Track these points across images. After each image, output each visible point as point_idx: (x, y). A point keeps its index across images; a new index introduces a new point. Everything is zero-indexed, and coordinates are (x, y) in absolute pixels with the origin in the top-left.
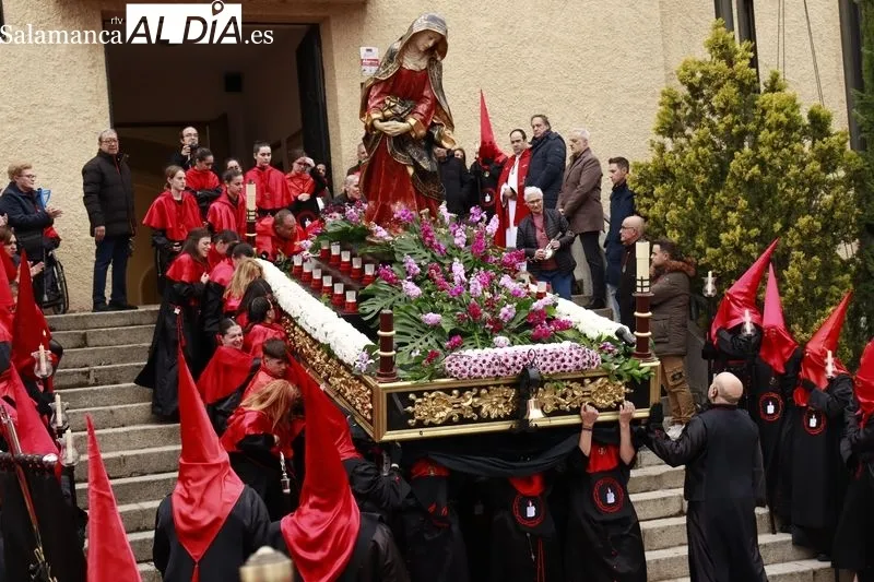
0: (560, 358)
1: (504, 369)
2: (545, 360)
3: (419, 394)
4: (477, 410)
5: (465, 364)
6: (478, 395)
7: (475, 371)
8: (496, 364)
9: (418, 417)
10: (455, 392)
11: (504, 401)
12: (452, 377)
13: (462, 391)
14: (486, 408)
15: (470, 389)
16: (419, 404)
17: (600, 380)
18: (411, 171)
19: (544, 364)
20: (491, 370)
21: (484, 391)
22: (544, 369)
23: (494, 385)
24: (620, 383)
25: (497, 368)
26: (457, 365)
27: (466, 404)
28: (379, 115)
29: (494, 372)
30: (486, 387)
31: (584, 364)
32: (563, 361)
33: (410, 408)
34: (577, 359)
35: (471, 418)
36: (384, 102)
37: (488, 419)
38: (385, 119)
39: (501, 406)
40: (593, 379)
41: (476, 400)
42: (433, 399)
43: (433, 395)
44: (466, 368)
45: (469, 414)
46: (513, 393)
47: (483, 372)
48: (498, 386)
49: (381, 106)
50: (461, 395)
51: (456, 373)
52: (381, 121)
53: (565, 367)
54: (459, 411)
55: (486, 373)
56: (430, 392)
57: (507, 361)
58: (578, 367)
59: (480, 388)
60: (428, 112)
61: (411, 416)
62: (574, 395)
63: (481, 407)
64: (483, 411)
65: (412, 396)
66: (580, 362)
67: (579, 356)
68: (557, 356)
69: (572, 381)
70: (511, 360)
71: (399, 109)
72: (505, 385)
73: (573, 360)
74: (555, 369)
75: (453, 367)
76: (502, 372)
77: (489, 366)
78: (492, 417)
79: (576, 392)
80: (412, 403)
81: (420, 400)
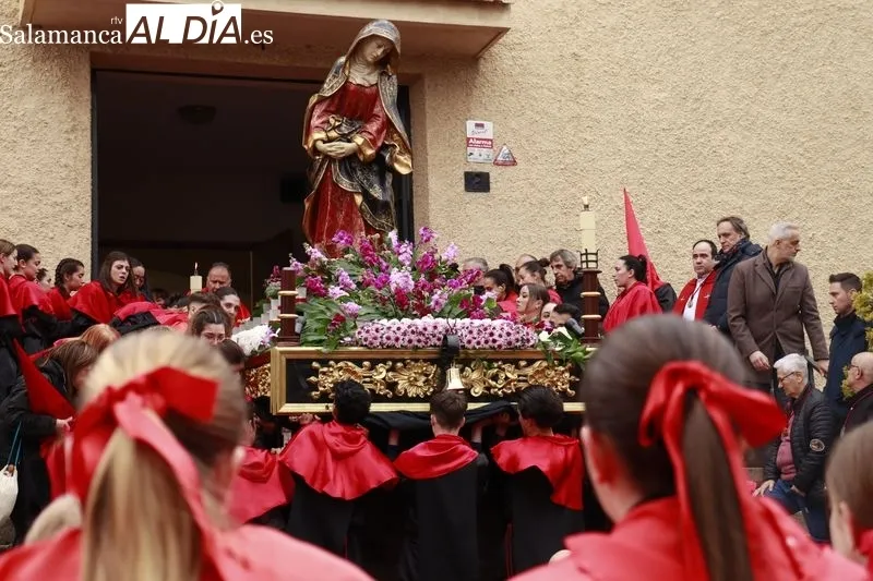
0: (488, 331)
1: (422, 338)
2: (471, 332)
3: (324, 362)
4: (392, 386)
5: (377, 330)
6: (392, 369)
7: (388, 338)
8: (413, 332)
9: (321, 389)
10: (366, 363)
11: (424, 378)
12: (362, 346)
13: (374, 363)
14: (402, 385)
15: (384, 361)
16: (324, 373)
17: (537, 364)
18: (359, 199)
19: (469, 337)
20: (407, 338)
21: (399, 365)
22: (469, 342)
23: (412, 360)
24: (562, 368)
25: (413, 337)
26: (368, 332)
27: (379, 377)
28: (322, 135)
29: (410, 341)
30: (403, 361)
31: (517, 340)
32: (492, 334)
33: (313, 379)
34: (509, 334)
35: (385, 395)
36: (328, 122)
37: (405, 399)
38: (330, 140)
39: (420, 383)
40: (530, 362)
41: (390, 374)
42: (340, 369)
43: (341, 364)
44: (379, 335)
45: (382, 390)
46: (433, 369)
47: (397, 339)
48: (416, 361)
49: (326, 126)
50: (372, 368)
51: (366, 340)
52: (324, 142)
53: (494, 341)
54: (372, 386)
55: (401, 342)
56: (337, 361)
57: (425, 329)
58: (510, 343)
59: (395, 361)
60: (379, 132)
61: (314, 386)
62: (507, 378)
63: (397, 383)
64: (399, 387)
65: (315, 364)
66: (512, 338)
67: (510, 331)
68: (485, 329)
69: (505, 362)
70: (430, 329)
71: (345, 130)
72: (425, 361)
73: (504, 334)
74: (482, 343)
75: (364, 334)
76: (419, 341)
77: (405, 334)
78: (410, 395)
79: (509, 375)
80: (315, 372)
81: (325, 369)
